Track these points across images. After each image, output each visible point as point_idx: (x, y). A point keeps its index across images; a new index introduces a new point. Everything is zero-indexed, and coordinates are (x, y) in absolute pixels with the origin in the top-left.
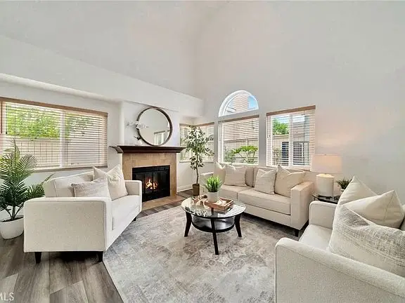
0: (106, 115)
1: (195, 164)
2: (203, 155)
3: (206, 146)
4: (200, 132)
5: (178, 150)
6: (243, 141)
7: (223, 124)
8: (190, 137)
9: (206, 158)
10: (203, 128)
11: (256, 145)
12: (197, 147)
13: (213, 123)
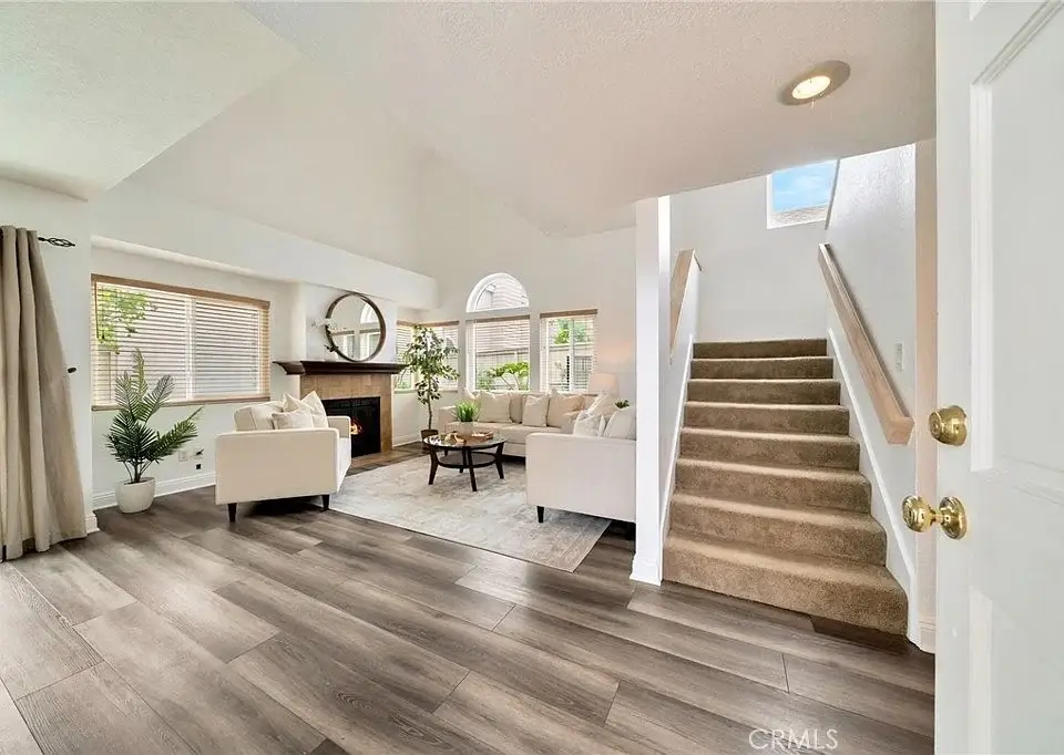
0: (265, 305)
1: (426, 394)
2: (441, 378)
3: (444, 363)
4: (434, 338)
5: (395, 369)
6: (509, 353)
7: (474, 325)
8: (417, 347)
9: (443, 384)
10: (438, 331)
11: (526, 359)
12: (429, 365)
13: (457, 323)
